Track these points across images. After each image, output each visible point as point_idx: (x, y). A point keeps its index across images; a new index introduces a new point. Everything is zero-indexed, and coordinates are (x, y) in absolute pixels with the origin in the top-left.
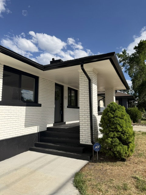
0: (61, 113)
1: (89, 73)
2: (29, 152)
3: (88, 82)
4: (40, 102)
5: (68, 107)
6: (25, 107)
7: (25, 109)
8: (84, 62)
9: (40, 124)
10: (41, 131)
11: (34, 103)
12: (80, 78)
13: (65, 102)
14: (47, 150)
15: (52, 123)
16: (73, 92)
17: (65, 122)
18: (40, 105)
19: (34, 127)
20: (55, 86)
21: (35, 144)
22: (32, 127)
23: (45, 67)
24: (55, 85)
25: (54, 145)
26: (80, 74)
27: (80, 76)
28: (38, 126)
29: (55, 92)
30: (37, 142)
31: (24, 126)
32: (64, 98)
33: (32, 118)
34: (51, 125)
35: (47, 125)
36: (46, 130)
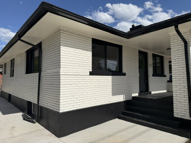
0: (146, 82)
1: (184, 34)
2: (117, 120)
3: (183, 46)
4: (124, 71)
5: (153, 75)
6: (111, 76)
7: (111, 78)
8: (179, 22)
9: (126, 93)
10: (127, 100)
11: (119, 72)
12: (171, 41)
13: (149, 71)
14: (136, 120)
15: (137, 93)
16: (158, 58)
17: (151, 92)
18: (124, 74)
19: (120, 96)
20: (138, 54)
21: (122, 112)
22: (118, 96)
23: (130, 35)
24: (138, 52)
25: (142, 115)
26: (171, 37)
27: (171, 39)
28: (124, 94)
29: (139, 59)
30: (124, 111)
31: (111, 95)
32: (149, 65)
33: (118, 87)
34: (136, 95)
35: (132, 94)
36: (131, 99)
